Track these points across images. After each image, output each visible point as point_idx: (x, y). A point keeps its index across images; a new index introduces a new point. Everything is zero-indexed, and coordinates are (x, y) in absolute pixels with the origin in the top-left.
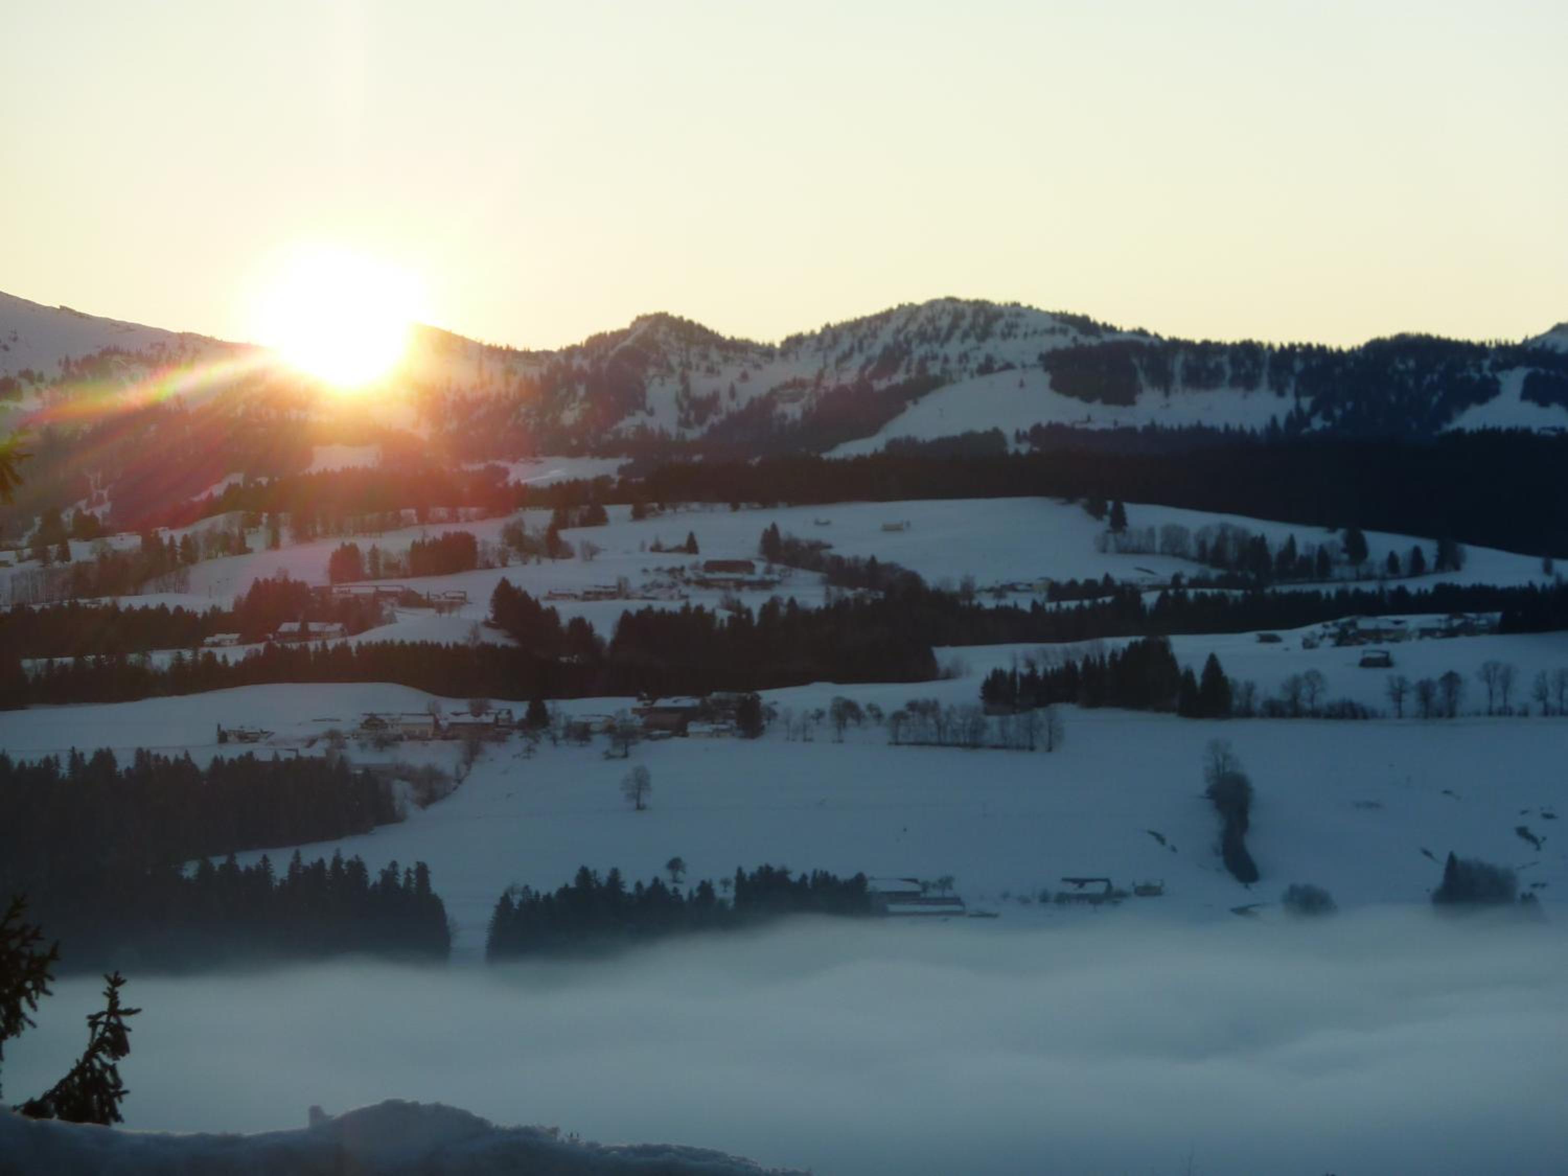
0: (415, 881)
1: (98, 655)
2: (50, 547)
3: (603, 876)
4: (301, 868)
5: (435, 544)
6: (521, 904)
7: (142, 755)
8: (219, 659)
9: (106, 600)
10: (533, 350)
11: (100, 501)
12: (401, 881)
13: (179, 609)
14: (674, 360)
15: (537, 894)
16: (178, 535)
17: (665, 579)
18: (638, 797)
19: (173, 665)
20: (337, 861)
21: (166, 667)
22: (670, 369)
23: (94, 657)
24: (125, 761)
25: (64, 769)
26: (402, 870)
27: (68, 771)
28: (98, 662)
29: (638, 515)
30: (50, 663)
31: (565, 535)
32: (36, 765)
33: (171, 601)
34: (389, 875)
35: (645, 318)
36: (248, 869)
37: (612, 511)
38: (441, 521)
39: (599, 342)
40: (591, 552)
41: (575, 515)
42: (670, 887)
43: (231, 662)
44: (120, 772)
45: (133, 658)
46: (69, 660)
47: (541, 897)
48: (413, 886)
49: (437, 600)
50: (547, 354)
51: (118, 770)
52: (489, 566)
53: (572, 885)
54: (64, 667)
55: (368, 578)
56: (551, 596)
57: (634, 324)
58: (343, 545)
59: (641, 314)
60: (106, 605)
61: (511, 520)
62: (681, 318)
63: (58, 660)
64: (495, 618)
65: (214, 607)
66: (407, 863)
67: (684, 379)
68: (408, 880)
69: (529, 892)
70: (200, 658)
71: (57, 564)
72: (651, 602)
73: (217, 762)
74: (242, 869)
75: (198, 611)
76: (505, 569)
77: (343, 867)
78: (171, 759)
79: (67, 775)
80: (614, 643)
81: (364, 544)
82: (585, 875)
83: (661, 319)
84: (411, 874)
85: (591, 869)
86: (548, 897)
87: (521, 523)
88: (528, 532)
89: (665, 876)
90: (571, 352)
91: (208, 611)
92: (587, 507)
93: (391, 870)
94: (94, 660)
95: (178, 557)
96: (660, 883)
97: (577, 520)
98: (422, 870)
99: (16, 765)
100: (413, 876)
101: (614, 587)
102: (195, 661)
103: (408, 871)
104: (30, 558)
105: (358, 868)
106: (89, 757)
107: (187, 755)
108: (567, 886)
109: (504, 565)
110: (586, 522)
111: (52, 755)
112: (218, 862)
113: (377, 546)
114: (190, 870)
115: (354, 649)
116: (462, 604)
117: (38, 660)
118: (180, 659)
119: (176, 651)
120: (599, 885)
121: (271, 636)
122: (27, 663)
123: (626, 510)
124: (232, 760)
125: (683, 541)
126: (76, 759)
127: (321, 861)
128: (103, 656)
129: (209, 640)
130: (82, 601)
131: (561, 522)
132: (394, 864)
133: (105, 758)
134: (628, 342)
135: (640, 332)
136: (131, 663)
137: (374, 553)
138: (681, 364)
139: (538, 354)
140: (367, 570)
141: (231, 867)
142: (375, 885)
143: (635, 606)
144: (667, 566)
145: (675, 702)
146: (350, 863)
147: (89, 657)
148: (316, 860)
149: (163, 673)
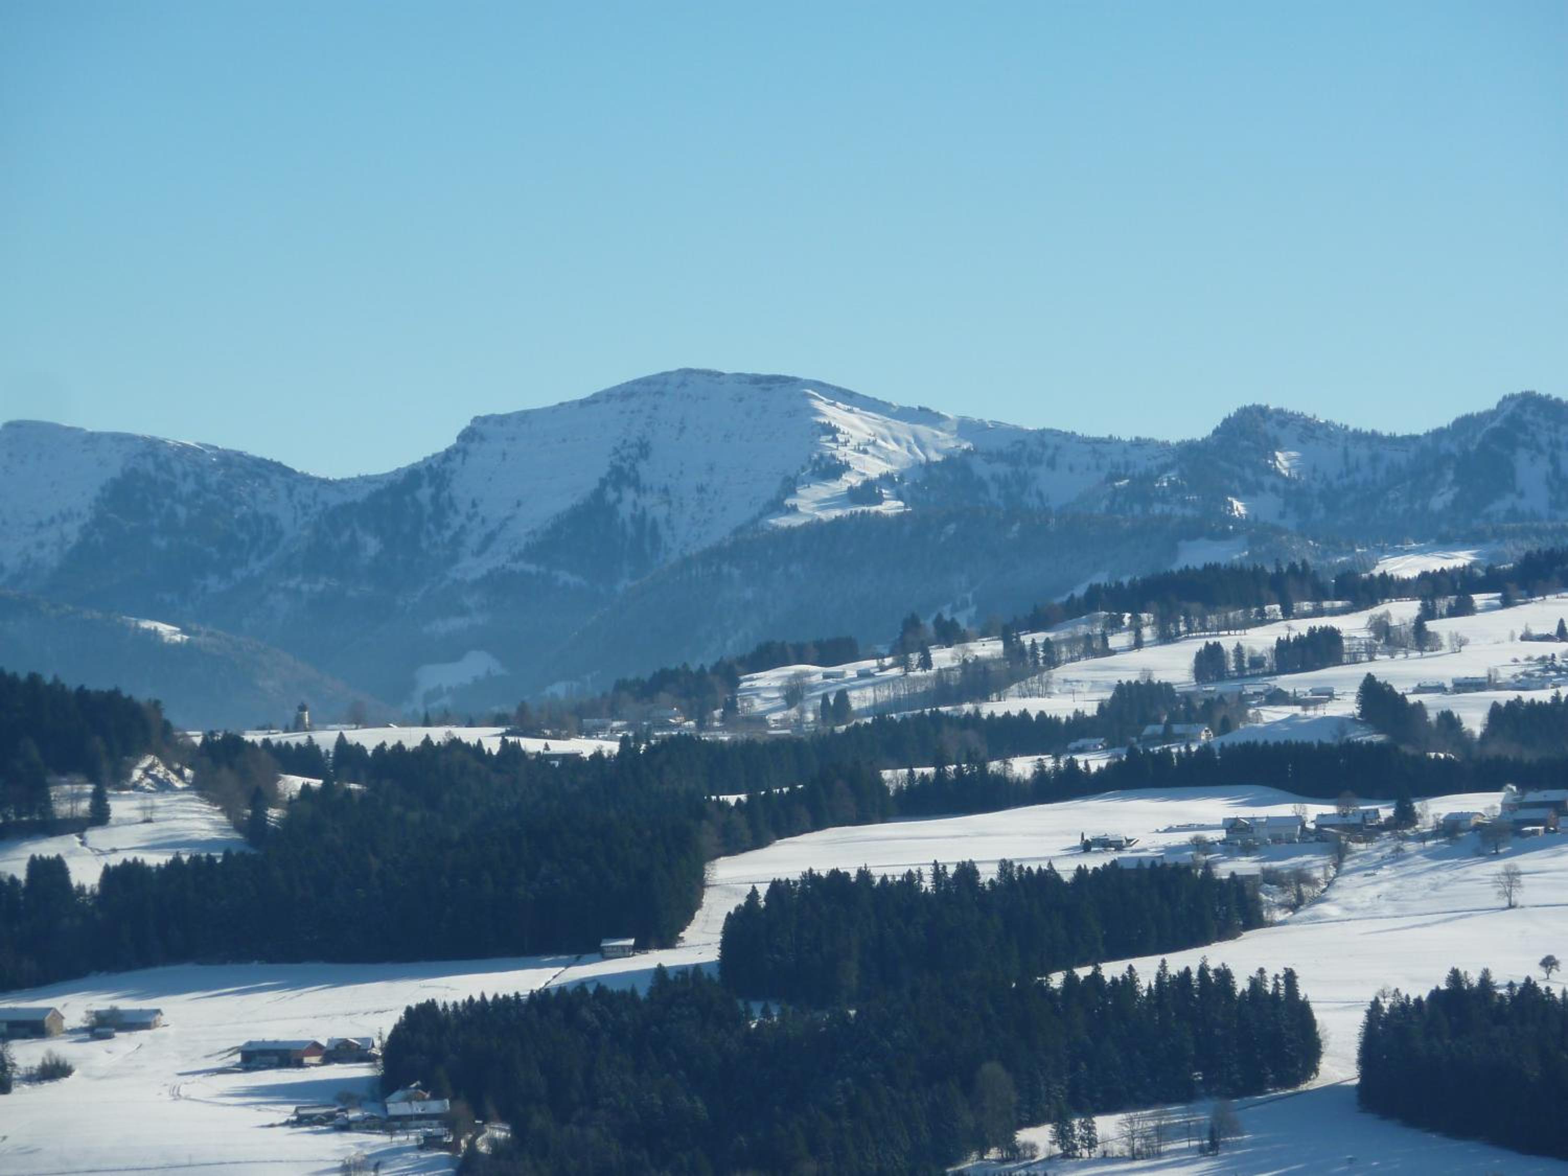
0: (1283, 987)
1: (959, 764)
2: (911, 655)
3: (1474, 978)
4: (1168, 977)
5: (1300, 640)
6: (1392, 1007)
7: (1005, 866)
8: (1081, 765)
9: (968, 707)
10: (1399, 435)
11: (965, 605)
12: (1270, 988)
13: (1042, 714)
14: (1543, 439)
15: (1408, 997)
16: (1040, 637)
17: (1536, 670)
18: (1509, 895)
19: (1035, 772)
20: (1203, 970)
21: (1028, 776)
22: (1540, 450)
23: (955, 766)
24: (988, 873)
25: (927, 884)
26: (1269, 976)
27: (930, 884)
28: (959, 771)
29: (1507, 603)
30: (911, 774)
31: (1431, 626)
32: (898, 879)
33: (1034, 706)
34: (1256, 984)
35: (1512, 398)
36: (1114, 981)
37: (1479, 599)
38: (1306, 615)
39: (1465, 424)
40: (1460, 643)
41: (1442, 604)
42: (1542, 986)
43: (1093, 769)
44: (983, 884)
45: (994, 766)
46: (930, 771)
47: (1412, 1000)
48: (1282, 992)
49: (1304, 697)
50: (1414, 439)
51: (981, 881)
52: (1355, 661)
53: (1443, 987)
54: (924, 777)
55: (1233, 678)
56: (1420, 690)
57: (1500, 404)
58: (1207, 643)
59: (1507, 393)
60: (968, 714)
61: (1378, 611)
62: (1549, 396)
63: (918, 771)
64: (1361, 715)
65: (1076, 712)
66: (1275, 969)
67: (1554, 460)
68: (1277, 985)
69: (1399, 995)
70: (1062, 765)
71: (919, 673)
72: (1521, 693)
73: (1081, 871)
74: (1108, 979)
75: (1061, 716)
76: (1373, 663)
77: (1210, 974)
78: (1035, 869)
79: (930, 889)
80: (1483, 735)
81: (1228, 641)
82: (1455, 977)
83: (1528, 400)
84: (1279, 981)
85: (1462, 971)
86: (1418, 1001)
87: (1387, 615)
88: (1394, 622)
89: (1538, 975)
90: (1439, 434)
91: (1071, 716)
92: (1454, 597)
93: (1259, 976)
94: (955, 770)
95: (1041, 661)
96: (1532, 983)
97: (1444, 611)
98: (1290, 977)
99: (878, 880)
100: (1281, 982)
101: (1484, 678)
102: (1057, 768)
103: (1277, 976)
104: (892, 666)
105: (1225, 975)
106: (951, 870)
107: (1050, 864)
108: (1438, 988)
109: (1371, 659)
110: (1454, 612)
111: (914, 870)
112: (1083, 972)
113: (1242, 643)
114: (1057, 980)
115: (1217, 751)
116: (1330, 700)
117: (899, 771)
118: (1041, 766)
119: (1036, 758)
120: (1470, 985)
121: (1134, 739)
122: (887, 774)
123: (1493, 597)
124: (1095, 869)
125: (1553, 630)
126: (938, 873)
127: (1187, 969)
128: (964, 766)
129: (1072, 746)
130: (943, 709)
131: (1428, 613)
132: (1261, 971)
133: (967, 871)
134: (1496, 424)
135: (1507, 413)
136: (992, 772)
137: (1239, 650)
138: (1550, 443)
139: (1403, 439)
140: (1232, 666)
141: (1096, 978)
142: (1243, 992)
143: (1505, 697)
144: (1537, 655)
145: (1545, 796)
146: (1216, 971)
147: (950, 767)
148: (1182, 969)
149: (1026, 782)
